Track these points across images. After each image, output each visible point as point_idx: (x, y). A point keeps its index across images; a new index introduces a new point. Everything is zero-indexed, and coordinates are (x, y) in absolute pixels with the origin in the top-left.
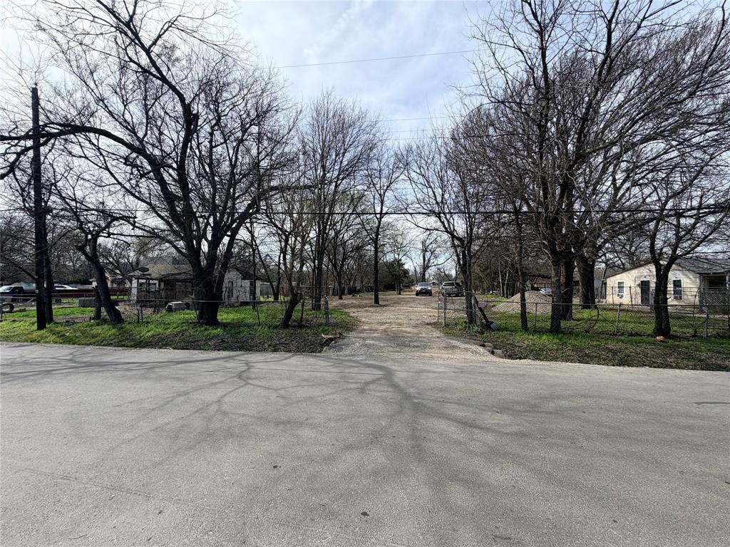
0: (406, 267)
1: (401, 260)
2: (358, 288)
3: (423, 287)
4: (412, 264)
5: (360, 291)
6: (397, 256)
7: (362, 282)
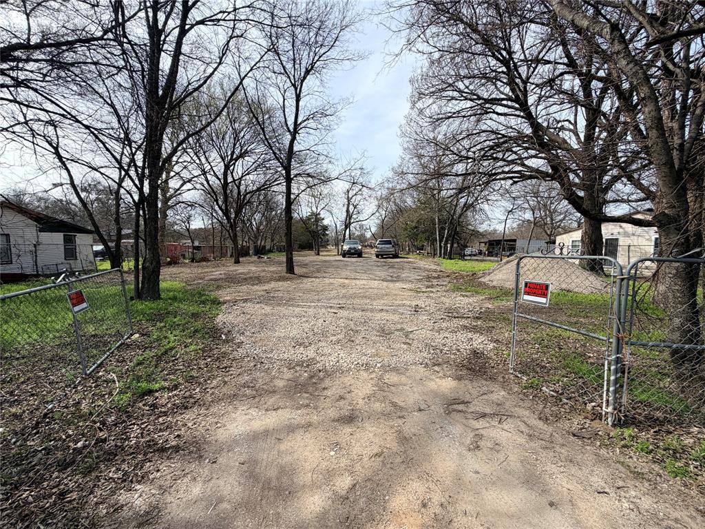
0: (326, 222)
1: (319, 214)
2: (268, 247)
3: (352, 246)
4: (332, 219)
5: (270, 251)
6: (314, 209)
7: (272, 241)
